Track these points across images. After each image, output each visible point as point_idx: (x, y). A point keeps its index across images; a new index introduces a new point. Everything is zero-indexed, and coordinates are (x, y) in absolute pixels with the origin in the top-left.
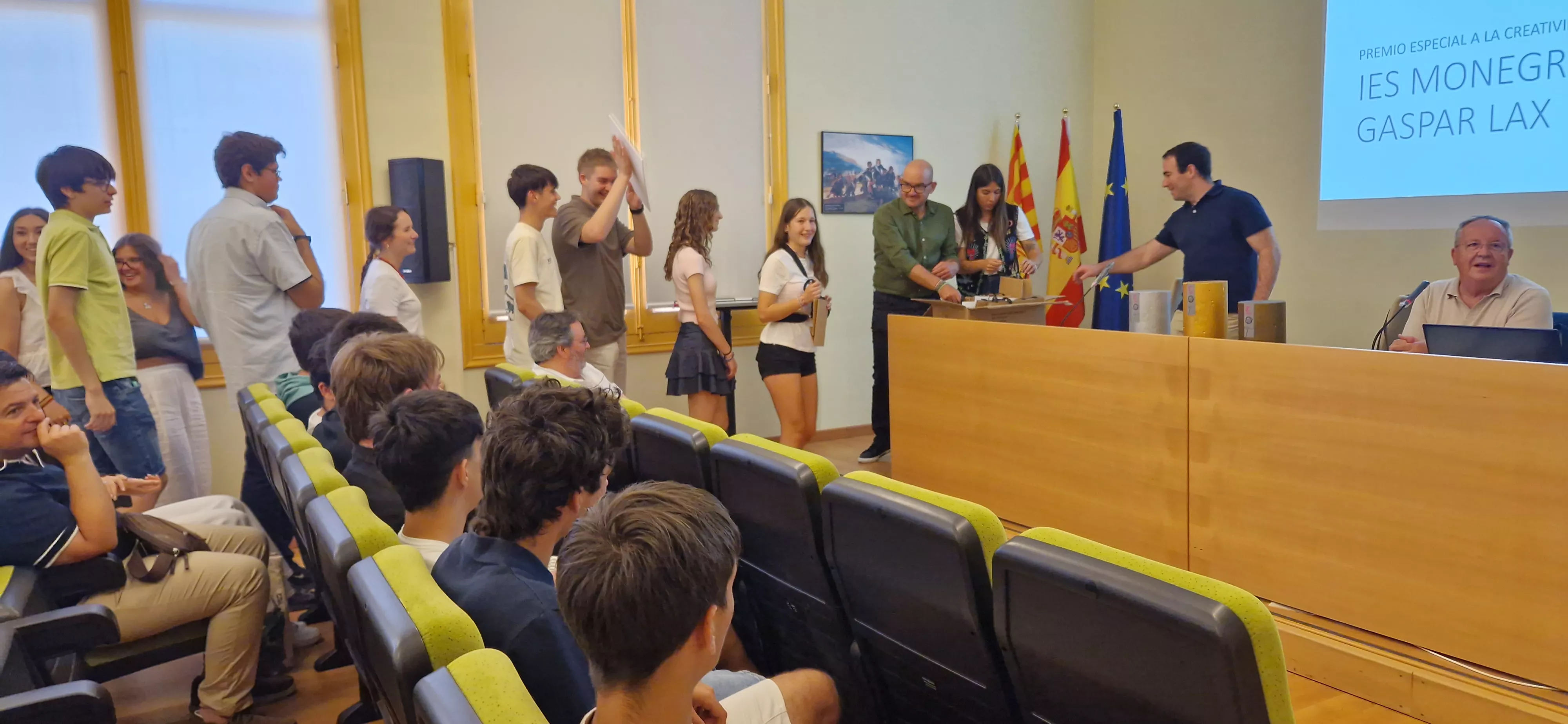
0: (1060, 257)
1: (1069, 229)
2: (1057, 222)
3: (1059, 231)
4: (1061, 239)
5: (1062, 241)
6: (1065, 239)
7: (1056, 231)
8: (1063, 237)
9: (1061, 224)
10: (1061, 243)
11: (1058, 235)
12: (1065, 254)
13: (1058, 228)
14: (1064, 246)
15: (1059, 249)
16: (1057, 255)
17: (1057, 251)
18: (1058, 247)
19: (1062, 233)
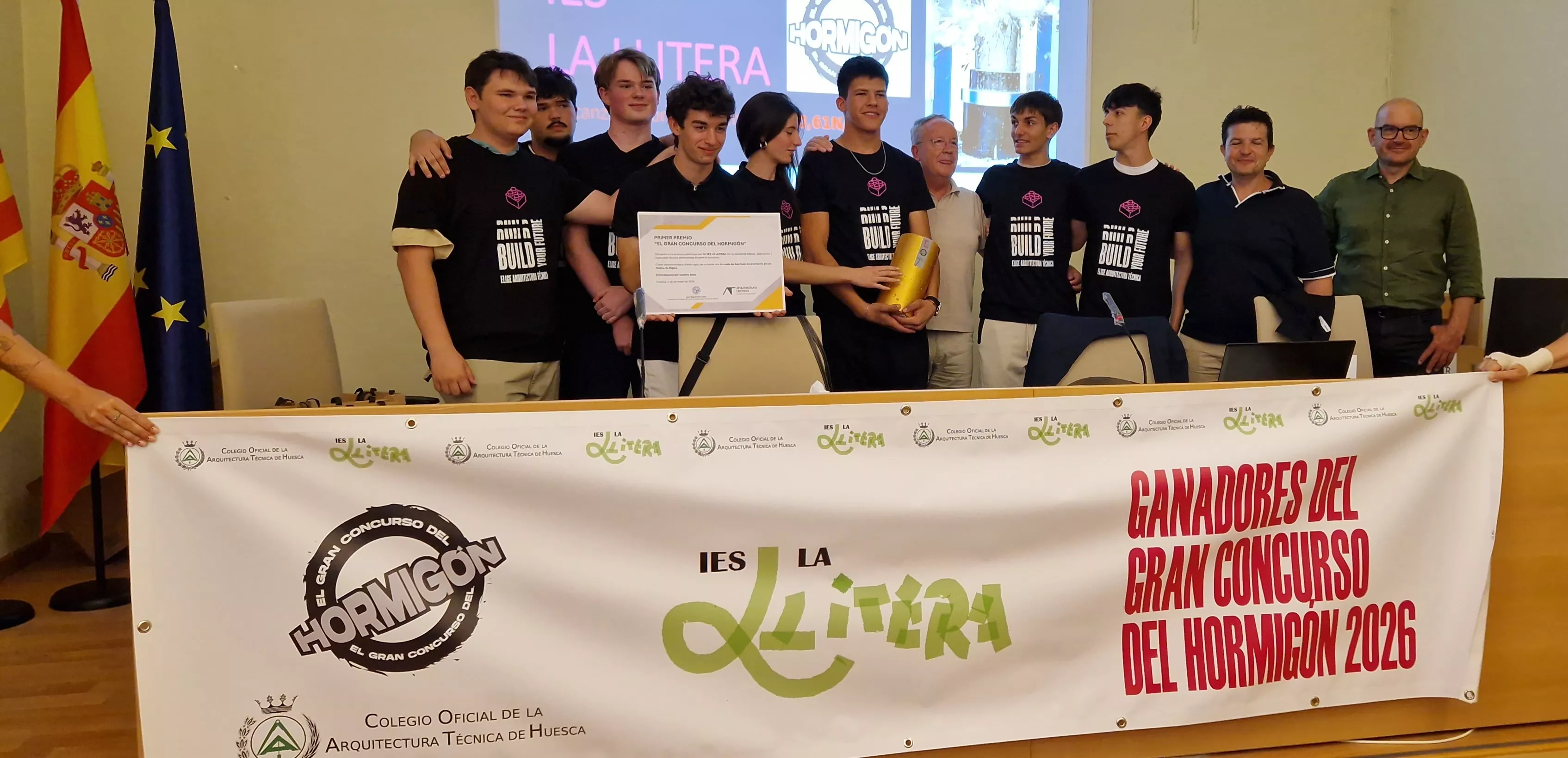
0: (82, 265)
1: (104, 209)
2: (70, 194)
3: (78, 212)
4: (83, 228)
5: (88, 233)
6: (93, 230)
7: (71, 212)
8: (90, 225)
9: (80, 198)
10: (84, 238)
11: (76, 220)
12: (96, 259)
13: (75, 207)
14: (90, 243)
15: (80, 248)
16: (76, 262)
17: (75, 252)
18: (78, 244)
19: (85, 217)
